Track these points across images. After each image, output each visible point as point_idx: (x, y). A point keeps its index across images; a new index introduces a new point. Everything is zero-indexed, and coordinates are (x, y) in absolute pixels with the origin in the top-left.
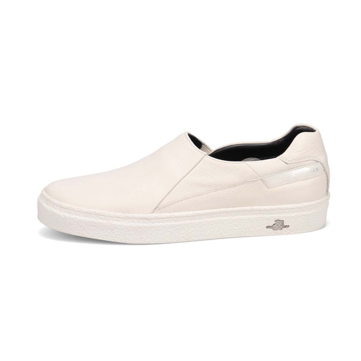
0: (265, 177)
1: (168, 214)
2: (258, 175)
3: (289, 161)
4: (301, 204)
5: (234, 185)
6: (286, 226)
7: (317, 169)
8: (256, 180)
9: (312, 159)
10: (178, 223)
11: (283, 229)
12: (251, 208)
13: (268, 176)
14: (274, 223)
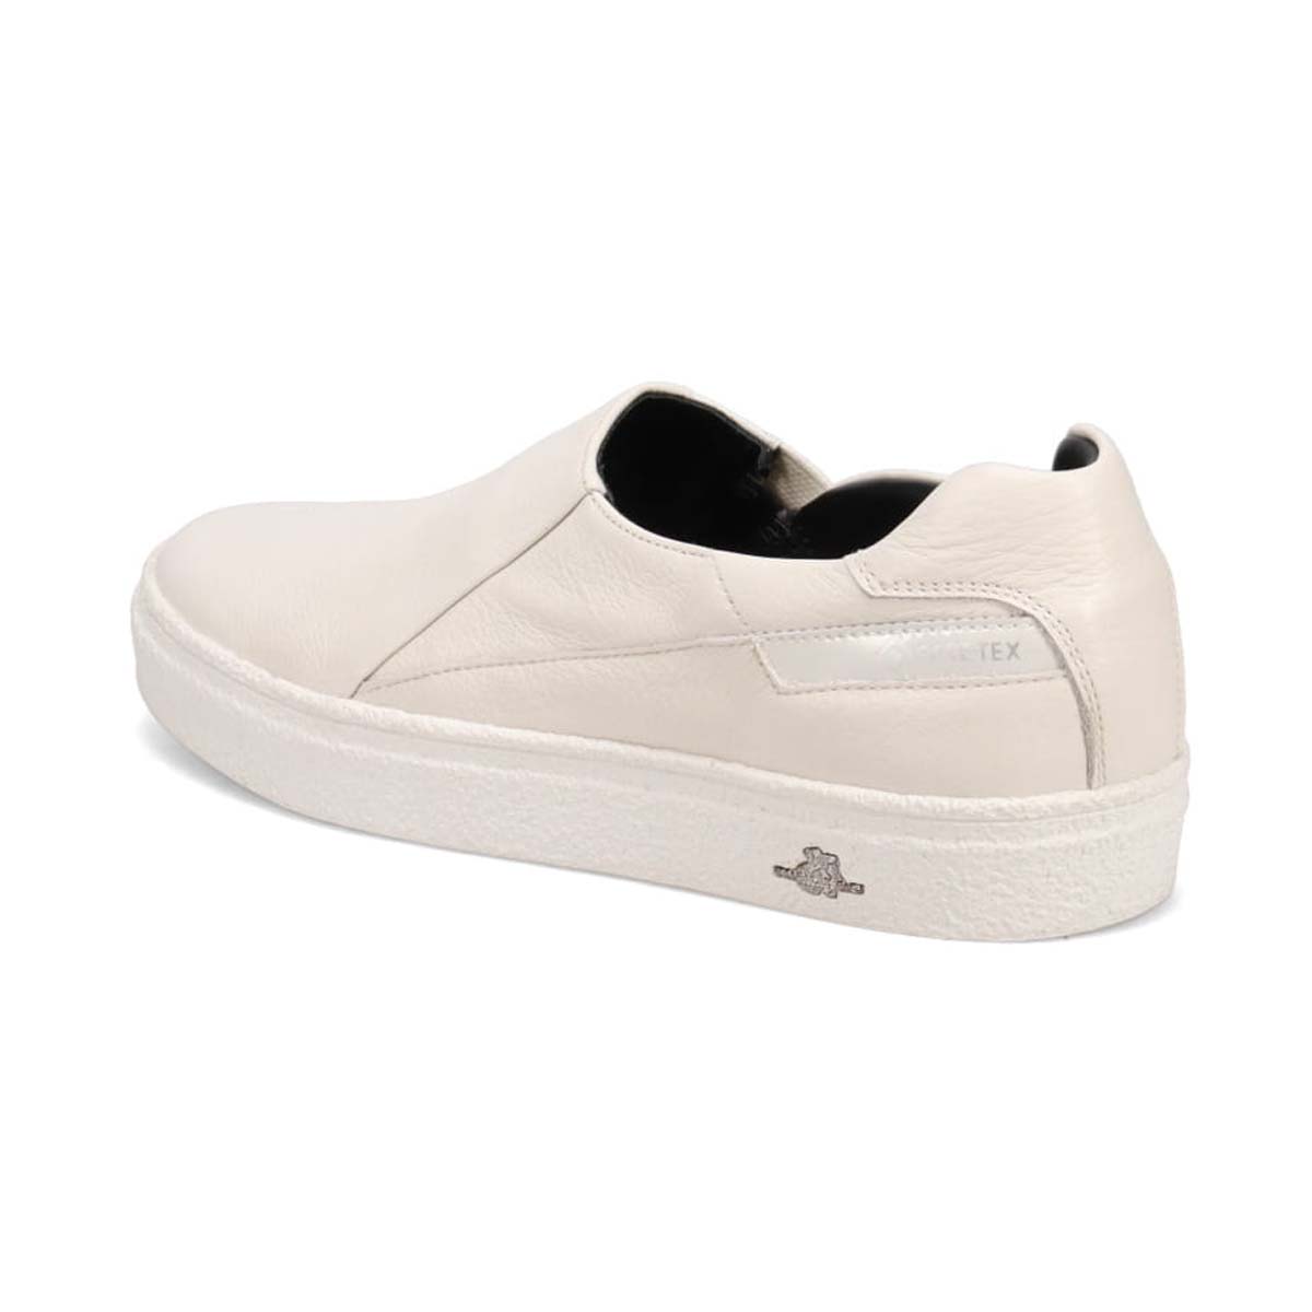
0: (768, 639)
1: (401, 716)
2: (745, 624)
3: (882, 584)
4: (910, 797)
5: (650, 649)
6: (853, 884)
7: (1013, 649)
8: (732, 645)
9: (996, 597)
10: (431, 763)
11: (840, 894)
12: (712, 765)
13: (784, 633)
14: (803, 859)
